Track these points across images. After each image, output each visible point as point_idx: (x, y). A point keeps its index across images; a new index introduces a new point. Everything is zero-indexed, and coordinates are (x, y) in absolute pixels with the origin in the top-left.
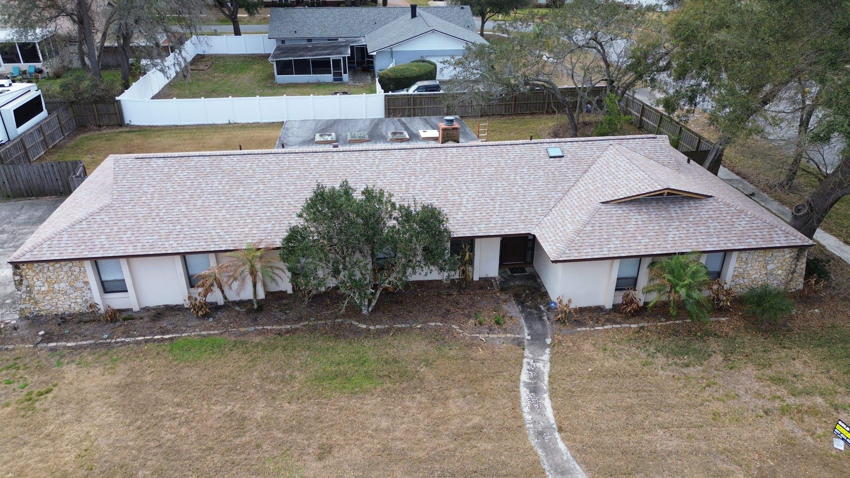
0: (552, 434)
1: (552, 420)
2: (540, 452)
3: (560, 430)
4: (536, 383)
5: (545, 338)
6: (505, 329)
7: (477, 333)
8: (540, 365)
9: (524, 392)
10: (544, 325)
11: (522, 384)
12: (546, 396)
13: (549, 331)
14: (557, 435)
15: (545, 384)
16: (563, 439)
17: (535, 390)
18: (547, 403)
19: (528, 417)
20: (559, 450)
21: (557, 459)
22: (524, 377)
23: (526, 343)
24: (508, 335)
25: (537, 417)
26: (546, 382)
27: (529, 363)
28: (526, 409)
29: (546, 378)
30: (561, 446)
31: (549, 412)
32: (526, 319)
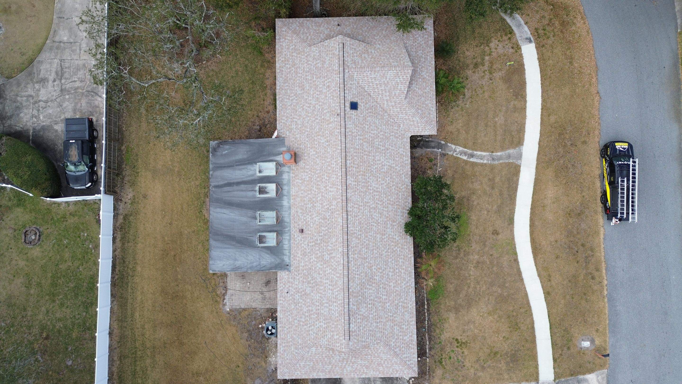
0: (494, 155)
1: (488, 154)
2: (501, 161)
3: (492, 152)
4: (468, 154)
5: (441, 143)
6: (435, 159)
7: (436, 171)
8: (458, 150)
9: (472, 160)
10: (432, 141)
11: (468, 160)
12: (475, 152)
13: (436, 140)
14: (494, 154)
15: (470, 151)
16: (496, 152)
17: (472, 156)
18: (479, 153)
19: (485, 162)
20: (501, 156)
21: (504, 157)
22: (465, 158)
23: (443, 152)
24: (439, 158)
25: (486, 158)
26: (468, 150)
27: (456, 154)
28: (482, 161)
29: (466, 150)
30: (499, 154)
31: (484, 154)
32: (427, 147)
